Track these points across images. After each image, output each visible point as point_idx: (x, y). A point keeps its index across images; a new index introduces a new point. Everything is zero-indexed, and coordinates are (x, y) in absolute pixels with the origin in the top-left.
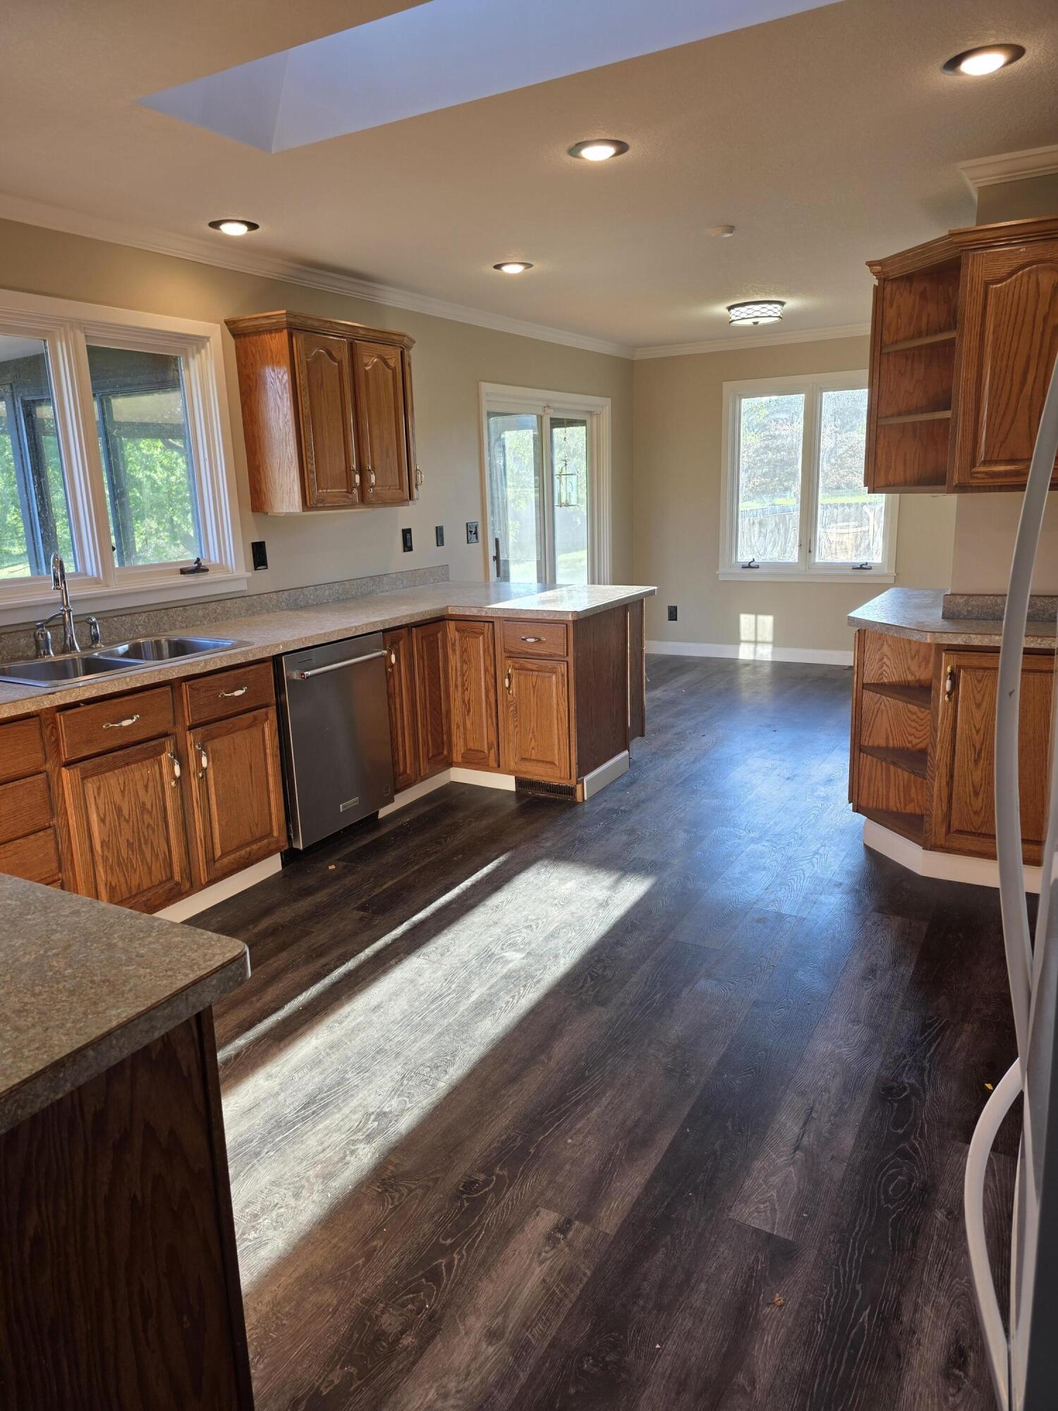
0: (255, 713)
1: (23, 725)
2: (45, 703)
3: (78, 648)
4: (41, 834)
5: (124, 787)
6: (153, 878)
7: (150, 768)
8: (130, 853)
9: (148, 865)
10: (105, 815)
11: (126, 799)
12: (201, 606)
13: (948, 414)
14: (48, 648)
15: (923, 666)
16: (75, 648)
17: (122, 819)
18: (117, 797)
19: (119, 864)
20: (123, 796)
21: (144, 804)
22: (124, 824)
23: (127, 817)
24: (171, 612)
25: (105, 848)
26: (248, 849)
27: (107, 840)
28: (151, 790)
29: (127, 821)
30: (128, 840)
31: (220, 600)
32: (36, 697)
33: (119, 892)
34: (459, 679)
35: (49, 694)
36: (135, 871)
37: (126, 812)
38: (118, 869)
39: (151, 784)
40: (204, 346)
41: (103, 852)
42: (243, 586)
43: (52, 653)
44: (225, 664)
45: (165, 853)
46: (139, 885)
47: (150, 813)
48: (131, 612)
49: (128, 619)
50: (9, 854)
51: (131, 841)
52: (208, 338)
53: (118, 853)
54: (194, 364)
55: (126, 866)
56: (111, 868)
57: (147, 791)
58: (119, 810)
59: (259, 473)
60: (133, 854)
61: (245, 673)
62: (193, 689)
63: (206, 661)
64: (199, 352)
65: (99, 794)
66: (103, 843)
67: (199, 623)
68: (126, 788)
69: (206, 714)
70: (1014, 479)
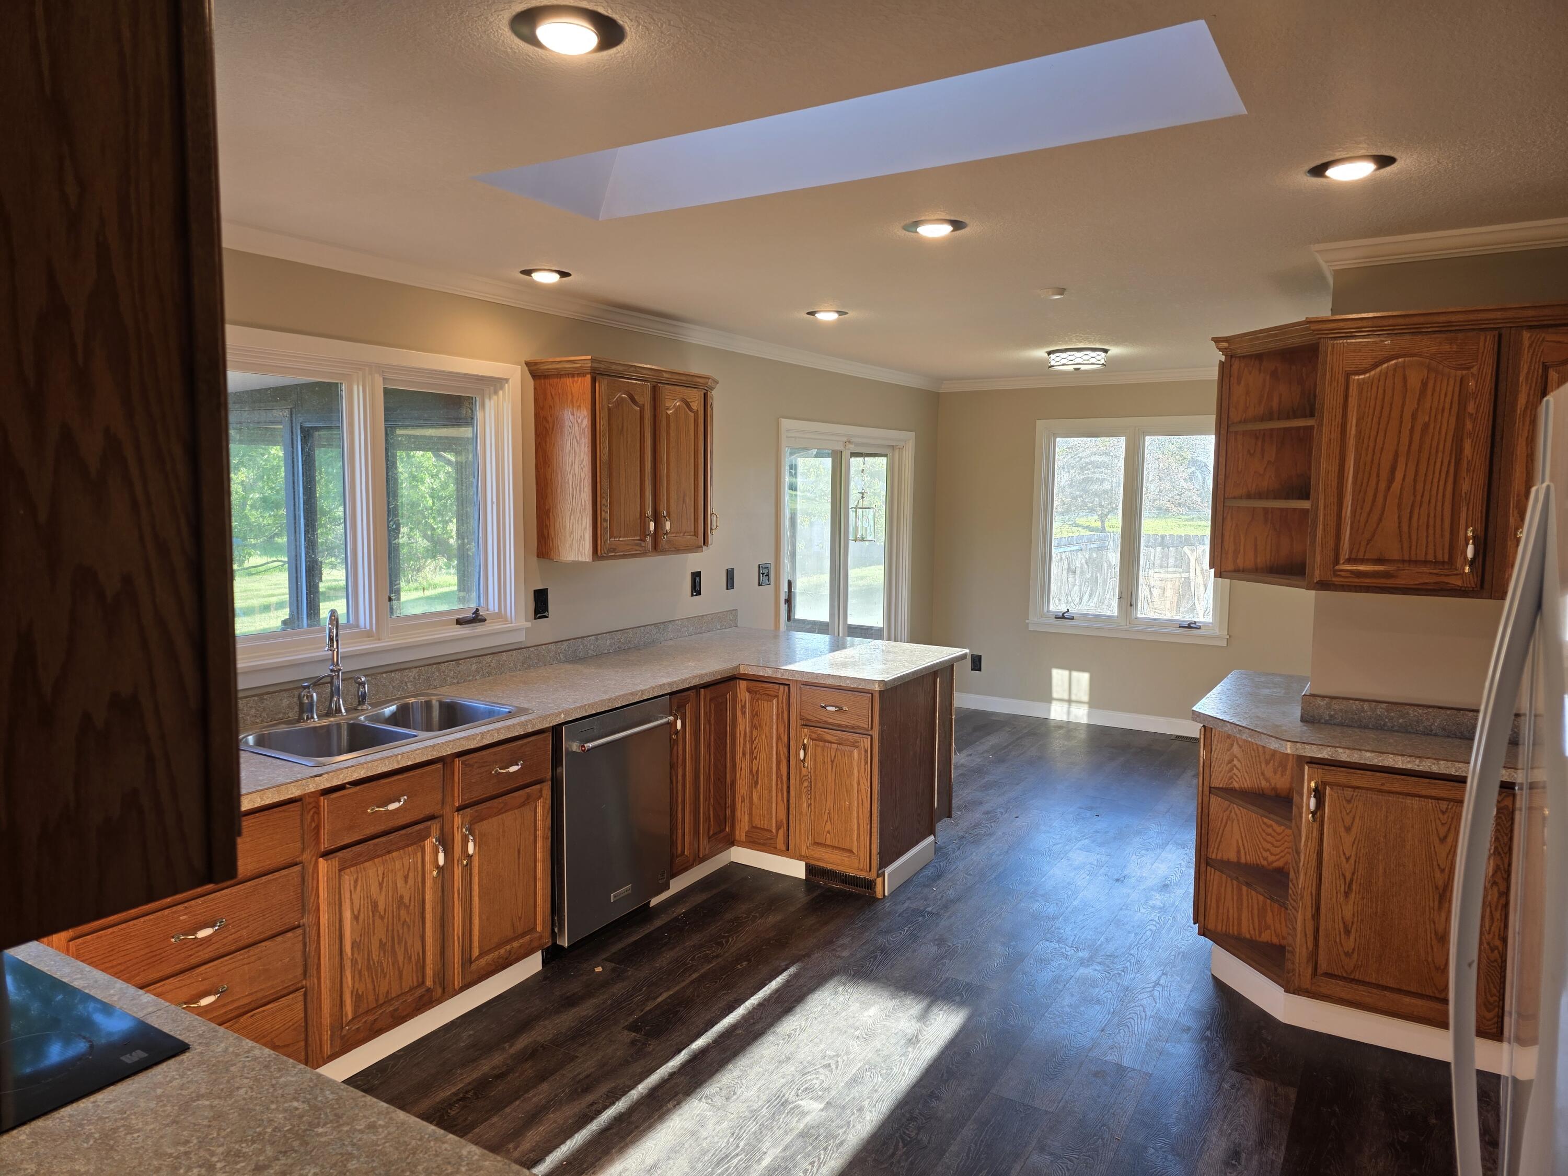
0: (528, 790)
1: (284, 811)
2: (311, 787)
3: (343, 711)
4: (290, 934)
5: (383, 878)
6: (403, 984)
7: (412, 856)
8: (382, 955)
9: (399, 968)
10: (359, 912)
11: (384, 893)
12: (474, 660)
13: (1306, 505)
14: (312, 712)
15: (1279, 773)
16: (340, 711)
17: (377, 918)
18: (374, 889)
19: (369, 968)
20: (381, 889)
21: (402, 897)
22: (378, 921)
23: (382, 913)
24: (443, 667)
25: (355, 949)
26: (508, 947)
27: (358, 940)
28: (411, 881)
29: (382, 918)
30: (381, 940)
31: (495, 653)
32: (301, 780)
33: (365, 1001)
34: (748, 746)
35: (316, 776)
36: (385, 977)
37: (381, 907)
38: (366, 973)
39: (411, 875)
40: (502, 388)
41: (353, 954)
42: (520, 638)
43: (315, 717)
44: (502, 737)
45: (418, 954)
46: (387, 992)
47: (407, 907)
48: (400, 668)
49: (397, 675)
50: (253, 959)
51: (384, 941)
52: (507, 380)
53: (368, 955)
54: (490, 405)
55: (376, 971)
56: (360, 972)
57: (406, 882)
58: (375, 905)
59: (549, 518)
60: (385, 956)
61: (522, 746)
62: (466, 765)
63: (482, 734)
64: (496, 393)
65: (355, 887)
66: (354, 944)
67: (471, 678)
68: (385, 880)
69: (476, 794)
70: (1383, 581)
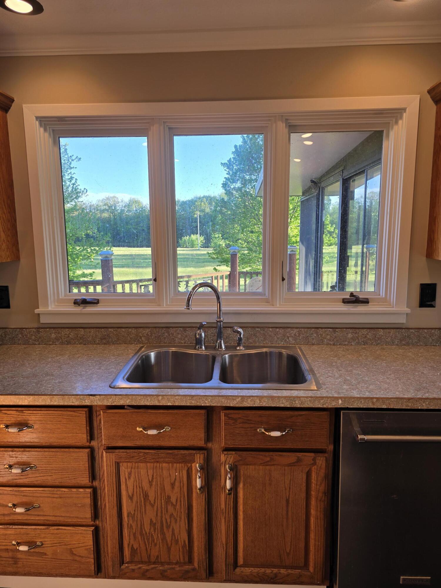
0: (300, 455)
1: (74, 411)
3: (223, 347)
4: (81, 490)
5: (153, 478)
6: (171, 556)
7: (178, 471)
8: (152, 529)
9: (167, 545)
10: (133, 495)
11: (153, 488)
14: (201, 345)
17: (148, 504)
18: (146, 485)
19: (141, 534)
20: (151, 485)
21: (169, 497)
22: (148, 507)
23: (152, 502)
25: (131, 518)
27: (133, 513)
28: (177, 489)
29: (153, 506)
30: (151, 520)
33: (139, 554)
35: (91, 395)
36: (156, 545)
37: (151, 498)
38: (140, 537)
39: (177, 484)
40: (401, 118)
41: (128, 521)
42: (402, 320)
44: (264, 404)
45: (184, 542)
46: (158, 557)
47: (174, 506)
51: (154, 521)
52: (404, 110)
53: (141, 526)
55: (148, 540)
56: (134, 535)
57: (173, 488)
58: (146, 496)
60: (155, 531)
61: (292, 417)
62: (229, 418)
64: (397, 123)
65: (129, 478)
66: (129, 514)
68: (154, 480)
69: (239, 443)
